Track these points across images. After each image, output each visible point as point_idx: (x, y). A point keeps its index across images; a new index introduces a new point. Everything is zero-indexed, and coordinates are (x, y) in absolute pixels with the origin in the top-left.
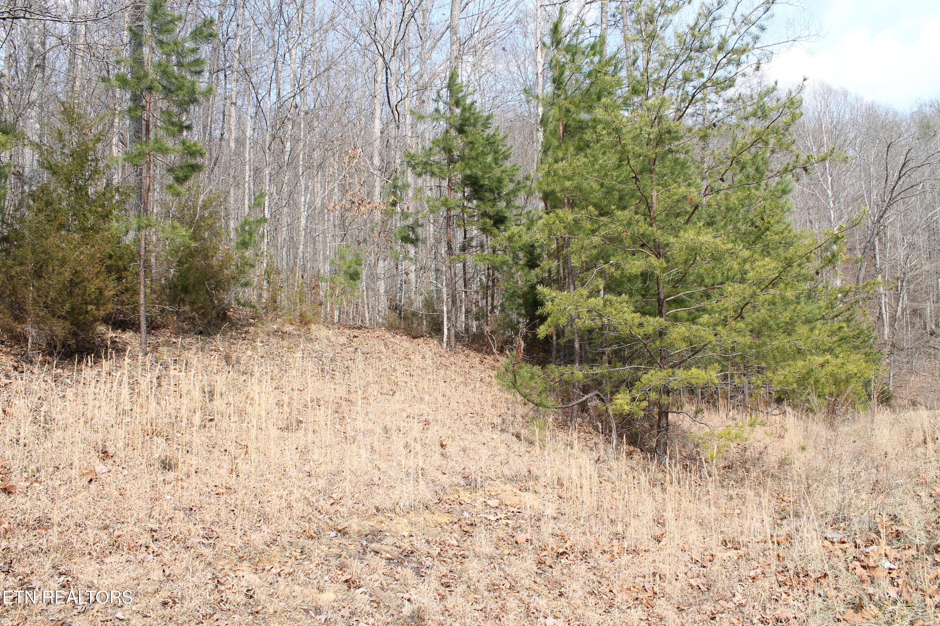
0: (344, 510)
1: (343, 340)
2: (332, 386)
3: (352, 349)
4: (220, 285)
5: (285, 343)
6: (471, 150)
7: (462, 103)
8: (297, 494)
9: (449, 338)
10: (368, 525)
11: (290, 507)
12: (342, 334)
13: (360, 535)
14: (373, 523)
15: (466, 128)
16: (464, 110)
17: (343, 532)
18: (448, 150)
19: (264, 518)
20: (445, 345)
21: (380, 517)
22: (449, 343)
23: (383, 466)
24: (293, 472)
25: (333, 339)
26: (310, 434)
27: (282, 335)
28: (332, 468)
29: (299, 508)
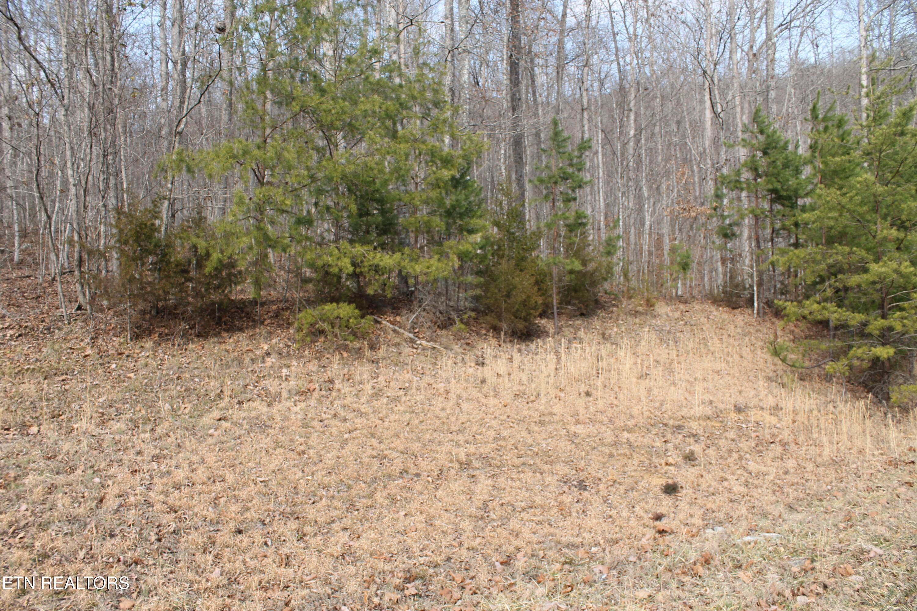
0: (666, 416)
1: (677, 315)
2: (667, 351)
3: (683, 323)
4: (594, 284)
5: (637, 320)
6: (774, 168)
7: (766, 131)
8: (645, 409)
9: (758, 310)
10: (677, 423)
11: (642, 414)
12: (677, 309)
13: (673, 426)
14: (680, 423)
15: (769, 151)
16: (768, 136)
17: (666, 425)
18: (755, 170)
19: (632, 417)
20: (755, 316)
21: (683, 420)
22: (758, 313)
23: (689, 398)
24: (643, 399)
25: (670, 314)
26: (652, 381)
27: (636, 314)
28: (662, 398)
29: (647, 414)
